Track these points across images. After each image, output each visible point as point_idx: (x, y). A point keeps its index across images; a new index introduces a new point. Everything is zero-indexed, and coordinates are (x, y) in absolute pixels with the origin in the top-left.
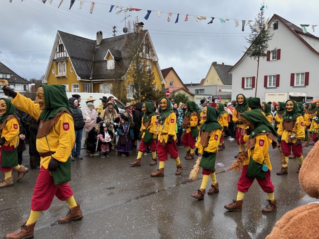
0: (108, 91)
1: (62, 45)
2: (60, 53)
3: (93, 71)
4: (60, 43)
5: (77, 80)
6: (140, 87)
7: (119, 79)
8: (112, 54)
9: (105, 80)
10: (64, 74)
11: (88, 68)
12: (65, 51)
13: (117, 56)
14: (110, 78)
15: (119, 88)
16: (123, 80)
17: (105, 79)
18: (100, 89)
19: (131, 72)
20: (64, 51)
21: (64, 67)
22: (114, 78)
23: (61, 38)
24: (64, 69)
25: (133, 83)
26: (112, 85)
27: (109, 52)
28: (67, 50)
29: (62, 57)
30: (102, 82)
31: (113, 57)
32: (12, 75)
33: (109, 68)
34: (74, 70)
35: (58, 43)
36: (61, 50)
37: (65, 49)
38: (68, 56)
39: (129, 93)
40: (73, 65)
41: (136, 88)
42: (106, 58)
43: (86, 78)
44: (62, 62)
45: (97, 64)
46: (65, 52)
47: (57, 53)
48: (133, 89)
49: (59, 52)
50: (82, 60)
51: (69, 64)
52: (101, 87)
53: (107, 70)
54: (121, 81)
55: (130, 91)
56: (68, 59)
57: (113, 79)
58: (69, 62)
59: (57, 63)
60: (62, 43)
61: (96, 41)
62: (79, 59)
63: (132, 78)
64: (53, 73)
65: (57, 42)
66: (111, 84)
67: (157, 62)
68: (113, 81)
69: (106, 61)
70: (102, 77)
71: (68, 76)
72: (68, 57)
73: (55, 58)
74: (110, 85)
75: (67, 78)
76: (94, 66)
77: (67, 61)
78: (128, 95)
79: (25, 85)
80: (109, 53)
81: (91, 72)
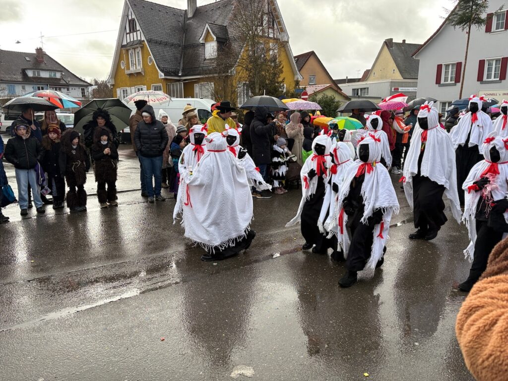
0: (206, 94)
1: (133, 20)
2: (131, 34)
3: (183, 63)
4: (130, 18)
5: (159, 78)
6: (258, 86)
7: (223, 74)
8: (213, 33)
9: (202, 76)
10: (139, 68)
11: (176, 58)
12: (139, 30)
13: (220, 35)
14: (210, 74)
15: (224, 89)
16: (231, 76)
17: (203, 74)
18: (195, 92)
19: (244, 61)
20: (137, 31)
21: (138, 57)
22: (216, 73)
23: (131, 9)
24: (139, 60)
25: (246, 81)
26: (213, 86)
27: (207, 28)
28: (141, 28)
29: (134, 41)
30: (198, 81)
31: (215, 38)
32: (63, 74)
33: (208, 56)
34: (153, 62)
35: (128, 16)
36: (133, 29)
37: (138, 28)
38: (143, 38)
39: (240, 97)
40: (153, 54)
41: (252, 89)
42: (202, 40)
43: (172, 74)
44: (134, 49)
45: (190, 51)
46: (138, 33)
47: (127, 34)
48: (247, 90)
49: (129, 33)
50: (166, 44)
51: (145, 52)
52: (197, 88)
53: (205, 59)
54: (227, 77)
55: (242, 93)
56: (143, 43)
57: (216, 75)
58: (145, 48)
59: (127, 51)
60: (134, 17)
61: (186, 11)
62: (160, 43)
63: (245, 71)
64: (123, 68)
65: (125, 16)
66: (212, 83)
67: (287, 42)
68: (214, 77)
69: (203, 45)
70: (197, 72)
71: (144, 72)
72: (144, 41)
73: (125, 43)
74: (211, 85)
75: (143, 74)
76: (185, 54)
77: (142, 48)
78: (238, 100)
79: (83, 88)
80: (208, 31)
81: (180, 63)
